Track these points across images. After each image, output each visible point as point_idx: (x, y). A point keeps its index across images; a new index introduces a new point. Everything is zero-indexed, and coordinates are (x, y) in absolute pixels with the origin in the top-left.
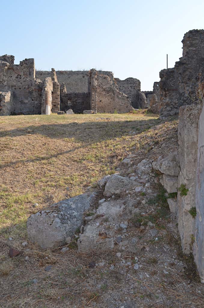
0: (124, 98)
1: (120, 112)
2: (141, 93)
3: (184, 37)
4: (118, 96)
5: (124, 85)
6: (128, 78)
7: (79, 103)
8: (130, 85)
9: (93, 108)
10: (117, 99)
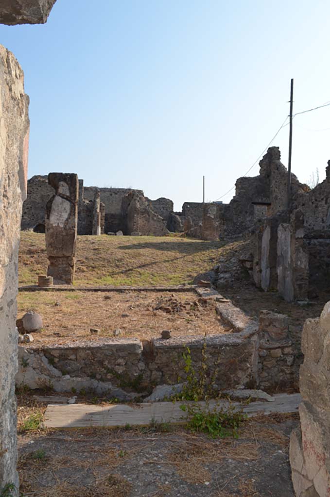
0: (159, 220)
1: (155, 234)
2: (174, 215)
3: (237, 182)
4: (153, 219)
5: (156, 206)
6: (160, 199)
7: (115, 224)
8: (162, 206)
9: (135, 230)
10: (152, 222)
